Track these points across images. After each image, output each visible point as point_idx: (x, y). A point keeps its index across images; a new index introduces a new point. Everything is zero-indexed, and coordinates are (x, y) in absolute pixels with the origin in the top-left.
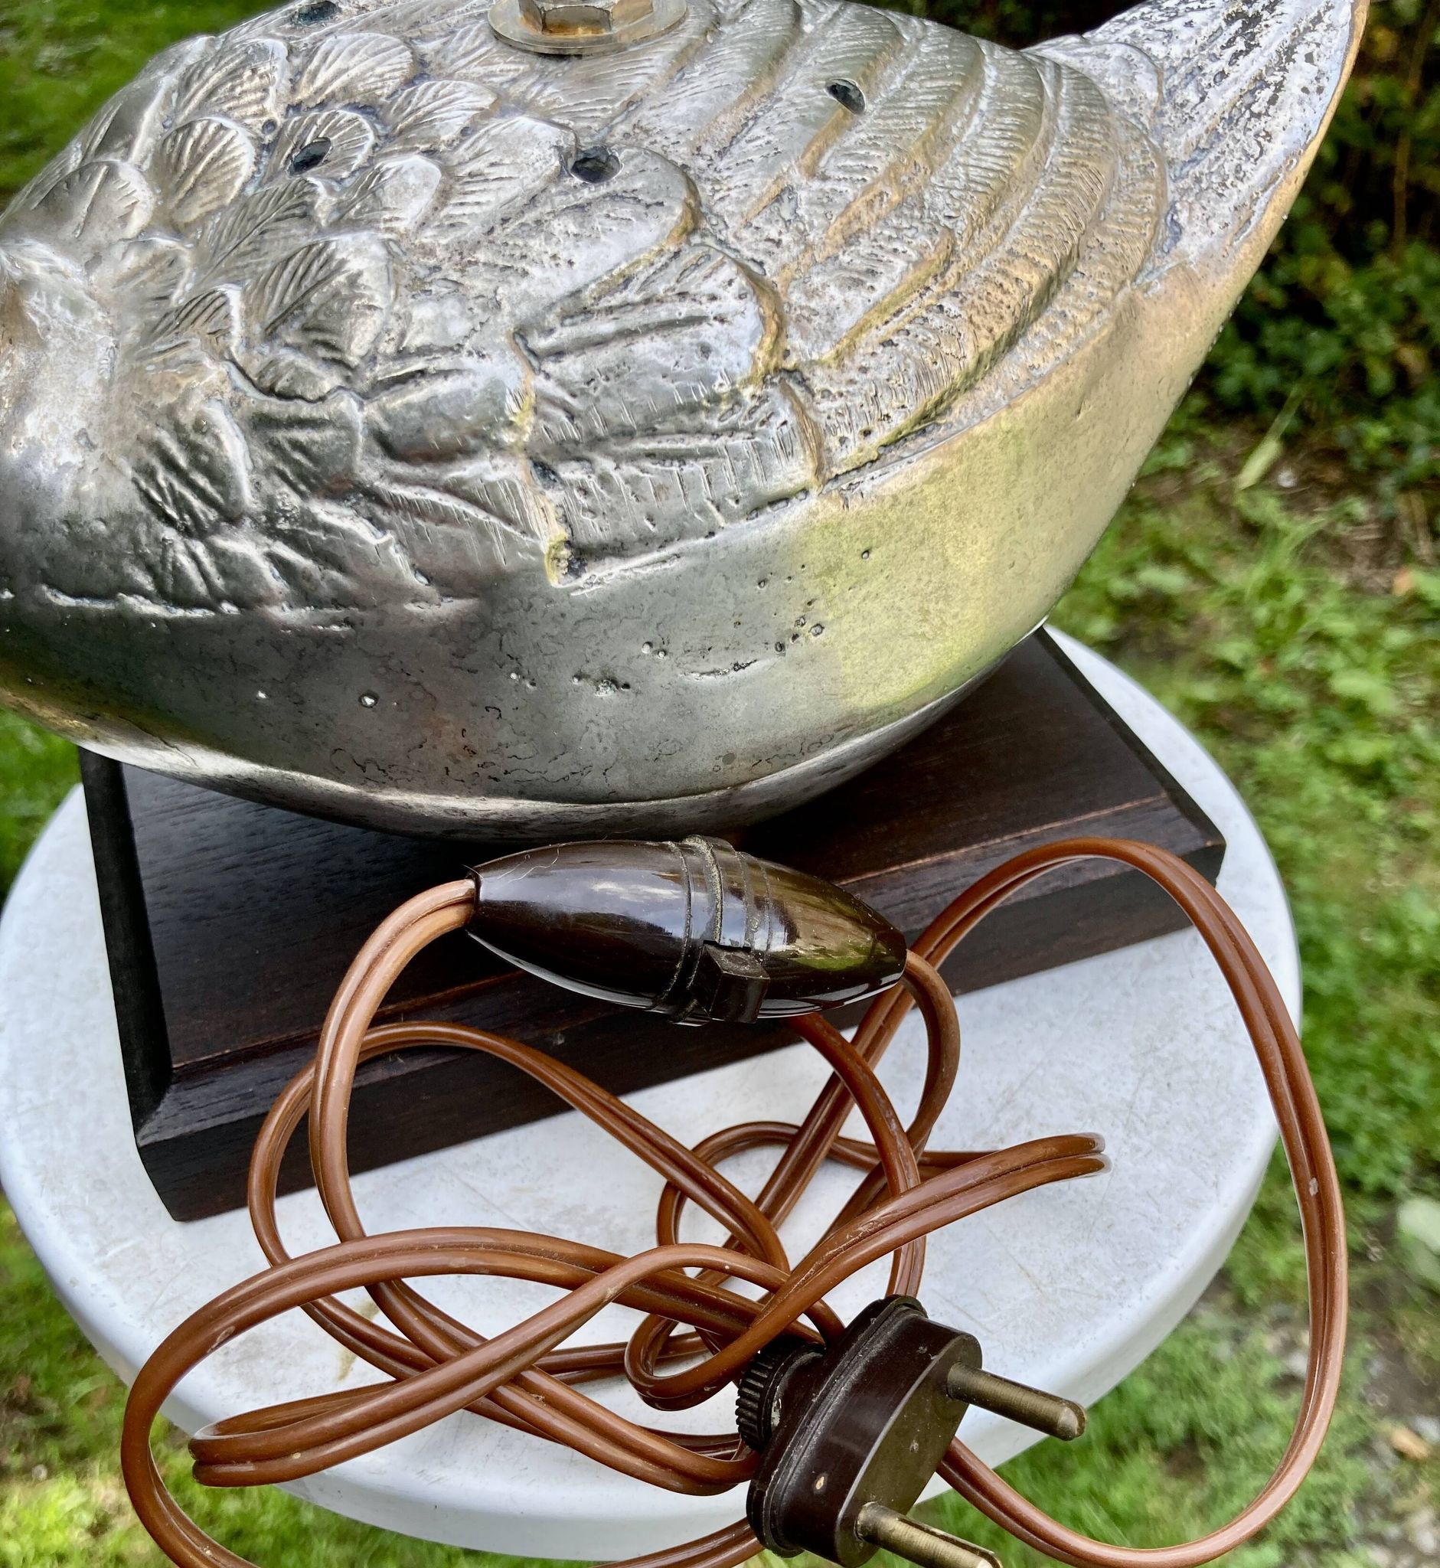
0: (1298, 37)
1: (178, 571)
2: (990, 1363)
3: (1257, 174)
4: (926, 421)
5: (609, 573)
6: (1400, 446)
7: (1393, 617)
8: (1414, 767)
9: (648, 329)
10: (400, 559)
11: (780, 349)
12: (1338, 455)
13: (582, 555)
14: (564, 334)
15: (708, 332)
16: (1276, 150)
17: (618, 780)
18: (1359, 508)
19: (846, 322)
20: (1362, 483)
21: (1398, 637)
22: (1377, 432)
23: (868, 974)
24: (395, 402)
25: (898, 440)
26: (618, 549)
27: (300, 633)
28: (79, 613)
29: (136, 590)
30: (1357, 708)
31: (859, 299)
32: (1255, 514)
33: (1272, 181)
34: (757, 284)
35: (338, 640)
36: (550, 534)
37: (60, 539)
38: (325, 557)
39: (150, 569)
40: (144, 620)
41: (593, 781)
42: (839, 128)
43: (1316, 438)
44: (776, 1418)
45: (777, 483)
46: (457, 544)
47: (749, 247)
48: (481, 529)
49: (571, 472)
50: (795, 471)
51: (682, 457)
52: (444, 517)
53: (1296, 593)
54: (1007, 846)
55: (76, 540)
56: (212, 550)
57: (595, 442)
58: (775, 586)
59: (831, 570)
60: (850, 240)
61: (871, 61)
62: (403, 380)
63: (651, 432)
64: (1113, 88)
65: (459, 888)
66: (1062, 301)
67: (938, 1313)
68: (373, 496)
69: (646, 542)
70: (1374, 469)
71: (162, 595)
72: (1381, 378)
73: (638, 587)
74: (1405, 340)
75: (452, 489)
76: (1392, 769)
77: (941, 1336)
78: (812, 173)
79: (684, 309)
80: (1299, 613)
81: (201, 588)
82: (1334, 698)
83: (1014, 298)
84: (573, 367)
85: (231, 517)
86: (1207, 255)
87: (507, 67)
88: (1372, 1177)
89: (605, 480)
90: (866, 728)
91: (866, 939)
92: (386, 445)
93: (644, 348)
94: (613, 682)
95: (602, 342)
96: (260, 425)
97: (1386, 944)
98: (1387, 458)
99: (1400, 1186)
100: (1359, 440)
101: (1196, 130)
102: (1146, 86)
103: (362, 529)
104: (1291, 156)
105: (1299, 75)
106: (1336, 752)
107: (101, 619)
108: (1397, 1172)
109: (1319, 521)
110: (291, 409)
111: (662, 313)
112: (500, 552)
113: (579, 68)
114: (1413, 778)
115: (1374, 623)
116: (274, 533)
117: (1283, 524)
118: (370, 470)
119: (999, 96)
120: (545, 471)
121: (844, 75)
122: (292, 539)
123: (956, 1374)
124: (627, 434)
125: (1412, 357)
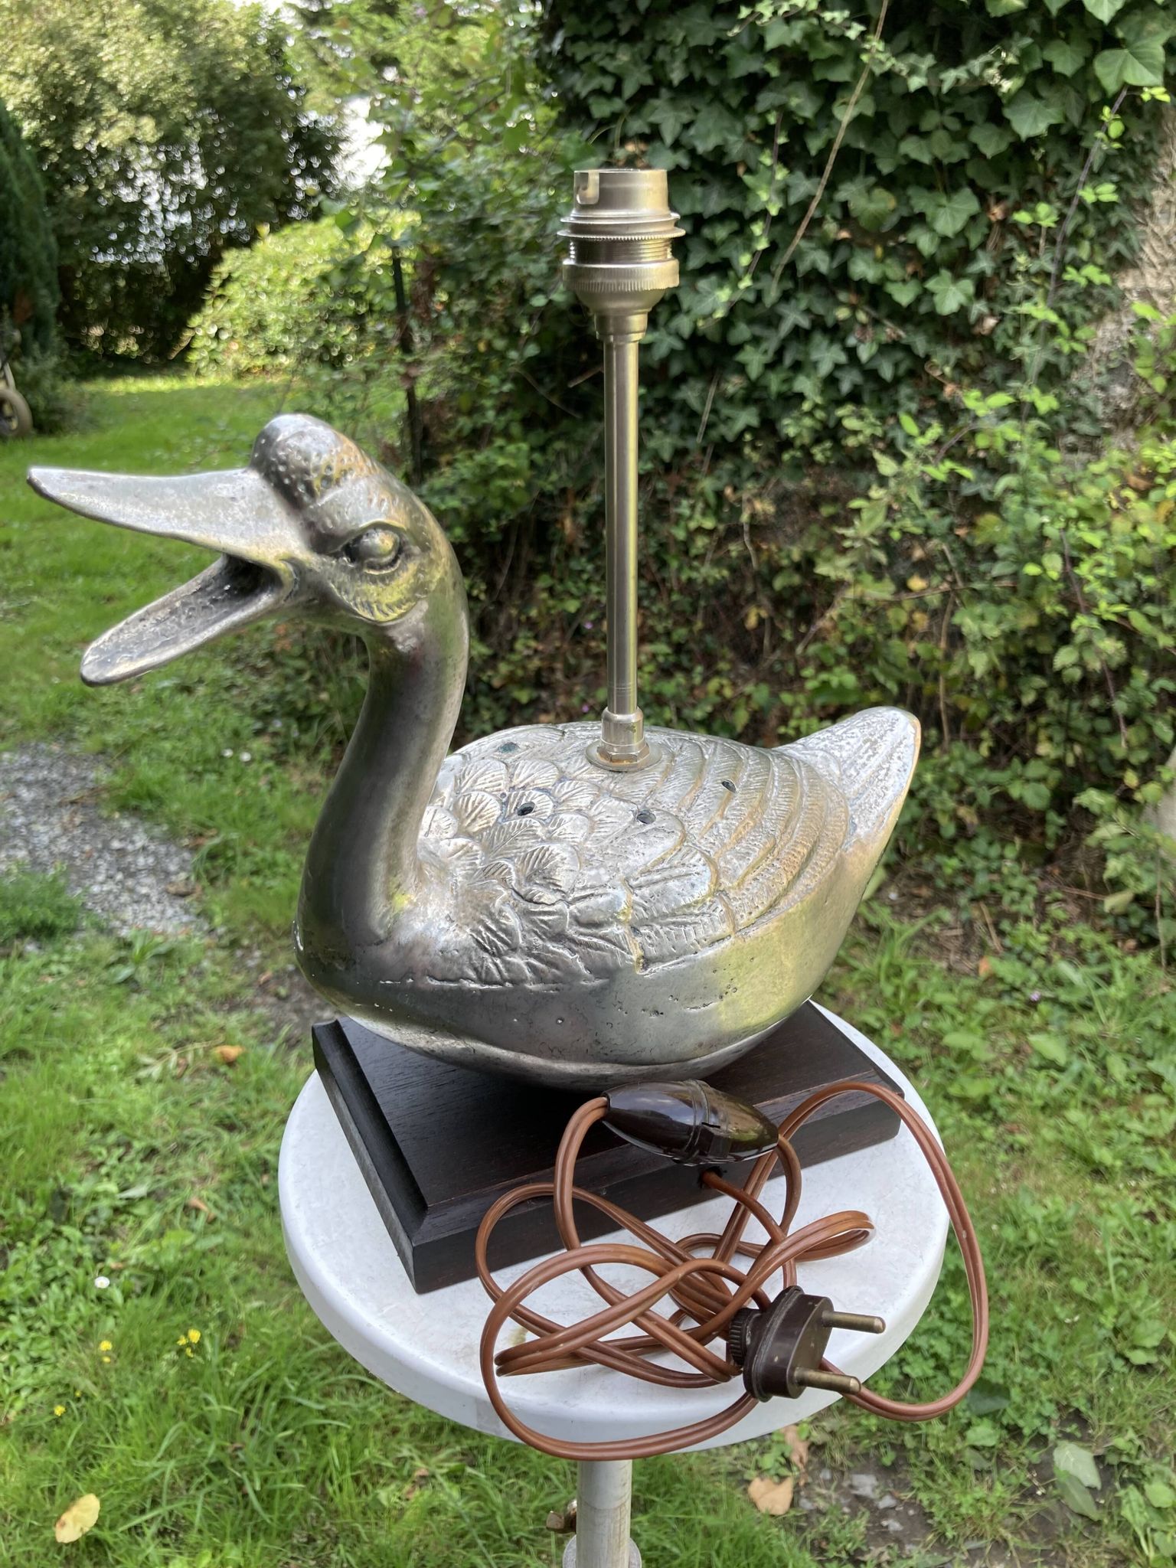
0: (893, 750)
1: (488, 969)
2: (837, 1308)
3: (884, 804)
4: (772, 906)
5: (658, 968)
6: (969, 873)
7: (980, 992)
8: (1010, 1099)
9: (672, 878)
10: (581, 965)
11: (717, 883)
12: (927, 879)
13: (647, 961)
14: (642, 879)
15: (694, 879)
16: (890, 794)
17: (656, 1054)
18: (947, 915)
19: (741, 872)
20: (946, 896)
21: (985, 1005)
22: (951, 864)
23: (757, 1145)
24: (581, 905)
25: (762, 915)
26: (661, 959)
27: (537, 993)
28: (442, 989)
29: (468, 978)
30: (963, 1056)
31: (744, 864)
32: (874, 921)
33: (890, 806)
34: (710, 861)
35: (553, 997)
36: (636, 954)
37: (438, 959)
38: (550, 964)
39: (475, 969)
40: (470, 990)
41: (645, 1055)
42: (729, 799)
43: (910, 867)
44: (748, 1341)
45: (718, 933)
46: (603, 958)
47: (704, 845)
48: (612, 952)
49: (644, 930)
50: (724, 928)
51: (685, 924)
52: (598, 948)
53: (910, 975)
54: (802, 1095)
55: (445, 959)
56: (504, 962)
57: (653, 919)
58: (720, 973)
59: (739, 966)
60: (739, 841)
61: (735, 770)
62: (584, 897)
63: (674, 915)
64: (821, 769)
65: (601, 1100)
66: (815, 859)
67: (808, 1291)
68: (573, 941)
69: (672, 956)
70: (952, 888)
71: (481, 980)
72: (949, 830)
73: (668, 974)
74: (961, 802)
75: (602, 938)
76: (995, 1101)
77: (816, 1299)
78: (722, 817)
79: (684, 870)
80: (914, 989)
81: (497, 976)
82: (947, 1050)
83: (799, 859)
84: (646, 891)
85: (514, 949)
86: (868, 835)
87: (598, 775)
88: (1029, 1425)
89: (657, 933)
90: (754, 1032)
91: (758, 1126)
92: (577, 921)
93: (671, 884)
94: (657, 1012)
95: (656, 882)
96: (526, 914)
97: (1010, 1233)
98: (960, 881)
99: (1051, 1432)
100: (939, 867)
101: (857, 786)
102: (834, 767)
103: (566, 953)
104: (896, 796)
105: (896, 765)
106: (954, 1090)
107: (451, 990)
108: (1048, 1420)
109: (920, 923)
110: (540, 908)
111: (677, 871)
112: (619, 960)
113: (627, 777)
114: (1012, 1108)
115: (967, 996)
116: (530, 955)
117: (896, 926)
118: (571, 931)
119: (782, 780)
120: (635, 930)
121: (726, 778)
122: (537, 957)
123: (825, 1315)
124: (666, 916)
125: (967, 814)
